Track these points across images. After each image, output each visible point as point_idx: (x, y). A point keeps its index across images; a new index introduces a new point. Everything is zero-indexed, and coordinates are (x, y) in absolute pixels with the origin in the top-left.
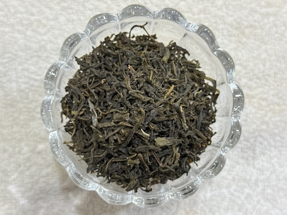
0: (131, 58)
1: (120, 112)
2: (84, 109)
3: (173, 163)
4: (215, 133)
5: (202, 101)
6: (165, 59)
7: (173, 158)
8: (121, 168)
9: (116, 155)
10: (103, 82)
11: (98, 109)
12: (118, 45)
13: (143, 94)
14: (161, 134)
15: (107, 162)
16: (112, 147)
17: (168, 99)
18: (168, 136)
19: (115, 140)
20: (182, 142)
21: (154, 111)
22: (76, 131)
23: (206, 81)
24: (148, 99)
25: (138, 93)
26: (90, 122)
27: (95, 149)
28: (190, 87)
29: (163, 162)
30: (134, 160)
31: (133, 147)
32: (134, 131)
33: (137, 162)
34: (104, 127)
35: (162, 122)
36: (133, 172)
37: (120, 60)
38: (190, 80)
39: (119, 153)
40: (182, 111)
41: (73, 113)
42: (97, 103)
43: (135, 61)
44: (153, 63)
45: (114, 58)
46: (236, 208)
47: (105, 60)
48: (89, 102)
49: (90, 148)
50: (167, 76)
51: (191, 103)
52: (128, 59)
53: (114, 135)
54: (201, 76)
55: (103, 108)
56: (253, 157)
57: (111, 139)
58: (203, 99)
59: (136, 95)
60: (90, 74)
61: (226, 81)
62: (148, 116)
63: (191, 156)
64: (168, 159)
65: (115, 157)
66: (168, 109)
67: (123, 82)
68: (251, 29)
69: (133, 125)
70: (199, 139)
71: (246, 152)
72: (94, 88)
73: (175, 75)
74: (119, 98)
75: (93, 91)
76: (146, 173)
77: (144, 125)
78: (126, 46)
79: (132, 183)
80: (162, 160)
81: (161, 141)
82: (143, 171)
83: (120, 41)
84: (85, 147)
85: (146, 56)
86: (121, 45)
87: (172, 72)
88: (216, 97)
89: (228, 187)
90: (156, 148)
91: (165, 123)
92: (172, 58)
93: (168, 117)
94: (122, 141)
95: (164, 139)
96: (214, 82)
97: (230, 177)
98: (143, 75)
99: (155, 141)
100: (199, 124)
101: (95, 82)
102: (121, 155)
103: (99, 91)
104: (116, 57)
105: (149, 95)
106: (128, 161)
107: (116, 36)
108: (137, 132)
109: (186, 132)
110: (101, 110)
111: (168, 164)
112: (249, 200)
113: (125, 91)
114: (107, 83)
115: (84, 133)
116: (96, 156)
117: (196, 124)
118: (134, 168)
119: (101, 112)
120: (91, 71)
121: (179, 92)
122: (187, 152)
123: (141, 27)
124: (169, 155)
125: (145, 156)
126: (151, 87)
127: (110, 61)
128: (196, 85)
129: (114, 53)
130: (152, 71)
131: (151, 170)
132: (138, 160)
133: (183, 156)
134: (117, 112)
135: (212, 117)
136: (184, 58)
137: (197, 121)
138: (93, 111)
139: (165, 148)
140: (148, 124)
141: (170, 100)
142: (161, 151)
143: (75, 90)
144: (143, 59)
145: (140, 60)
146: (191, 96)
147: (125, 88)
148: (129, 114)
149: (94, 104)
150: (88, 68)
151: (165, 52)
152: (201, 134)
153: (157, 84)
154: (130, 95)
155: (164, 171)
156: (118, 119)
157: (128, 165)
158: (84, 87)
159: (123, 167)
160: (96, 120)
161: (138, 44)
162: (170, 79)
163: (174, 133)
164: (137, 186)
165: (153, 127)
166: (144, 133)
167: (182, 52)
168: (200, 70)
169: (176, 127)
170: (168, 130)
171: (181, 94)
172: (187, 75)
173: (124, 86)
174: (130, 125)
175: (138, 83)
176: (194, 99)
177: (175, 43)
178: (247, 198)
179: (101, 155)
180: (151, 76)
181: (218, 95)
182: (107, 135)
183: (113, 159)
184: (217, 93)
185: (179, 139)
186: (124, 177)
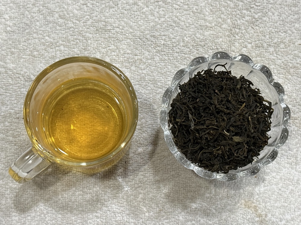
0: (215, 86)
1: (210, 119)
2: (184, 118)
3: (243, 154)
4: (270, 137)
5: (262, 116)
6: (238, 87)
7: (243, 151)
8: (209, 157)
9: (206, 147)
10: (198, 100)
11: (194, 118)
12: (207, 77)
13: (225, 108)
14: (236, 134)
15: (199, 153)
16: (203, 142)
17: (241, 112)
18: (240, 136)
19: (205, 138)
20: (249, 140)
21: (233, 118)
22: (178, 133)
23: (264, 103)
24: (228, 111)
25: (222, 107)
26: (189, 126)
27: (192, 144)
28: (255, 106)
29: (237, 153)
30: (218, 151)
31: (218, 142)
32: (220, 131)
33: (220, 152)
34: (200, 129)
35: (238, 126)
36: (216, 159)
37: (207, 87)
38: (254, 101)
39: (209, 146)
40: (250, 120)
41: (177, 120)
42: (194, 114)
43: (218, 88)
44: (230, 89)
45: (203, 86)
46: (283, 200)
47: (197, 87)
48: (189, 113)
49: (187, 144)
50: (240, 98)
51: (255, 116)
52: (213, 87)
53: (205, 134)
54: (261, 99)
55: (197, 117)
56: (296, 163)
57: (203, 137)
58: (263, 114)
59: (221, 109)
60: (189, 96)
61: (278, 102)
62: (229, 122)
63: (254, 151)
64: (239, 151)
65: (206, 149)
66: (241, 117)
67: (212, 101)
68: (295, 69)
69: (218, 128)
70: (260, 140)
71: (290, 159)
72: (191, 105)
73: (244, 97)
74: (209, 111)
75: (191, 106)
76: (225, 161)
77: (226, 128)
78: (212, 78)
79: (216, 167)
80: (236, 152)
81: (237, 139)
82: (223, 159)
83: (208, 75)
84: (185, 143)
85: (226, 85)
86: (208, 77)
87: (243, 95)
88: (271, 113)
89: (277, 184)
90: (233, 143)
91: (240, 126)
92: (243, 87)
93: (242, 123)
94: (210, 138)
95: (238, 137)
96: (270, 103)
97: (279, 177)
98: (225, 97)
99: (232, 139)
100: (260, 130)
101: (191, 101)
102: (209, 147)
103: (195, 107)
104: (205, 85)
105: (229, 109)
106: (214, 152)
107: (205, 71)
108: (221, 132)
109: (252, 133)
110: (196, 118)
111: (240, 154)
112: (292, 194)
113: (213, 106)
114: (200, 102)
115: (183, 134)
116: (192, 149)
117: (258, 131)
118: (218, 156)
119: (196, 119)
120: (189, 94)
121: (248, 108)
122: (252, 148)
123: (222, 66)
124: (240, 148)
125: (225, 148)
126: (230, 104)
127: (201, 87)
128: (258, 105)
129: (204, 83)
130: (230, 94)
131: (228, 158)
132: (221, 151)
133: (249, 151)
134: (207, 119)
135: (268, 126)
136: (249, 87)
137: (258, 128)
138: (191, 119)
139: (238, 143)
140: (229, 127)
141: (243, 112)
142: (236, 146)
143: (179, 106)
144: (224, 86)
145: (222, 87)
146: (255, 112)
147: (213, 104)
148: (216, 121)
149: (192, 115)
150: (187, 92)
151: (238, 82)
152: (261, 137)
153: (234, 103)
154: (217, 109)
155: (237, 159)
156: (209, 124)
157: (214, 154)
158: (184, 104)
159: (210, 156)
160: (193, 124)
161: (220, 77)
162: (242, 100)
163: (245, 134)
164: (219, 169)
165: (231, 129)
166: (226, 132)
167: (248, 83)
168: (260, 95)
169: (246, 130)
170: (241, 132)
171: (249, 110)
172: (252, 98)
173: (213, 103)
174: (217, 128)
175: (222, 101)
176: (257, 114)
177: (243, 77)
178: (290, 193)
179: (196, 148)
180: (230, 97)
181: (272, 112)
182: (201, 134)
183: (204, 151)
184: (272, 110)
185: (248, 138)
186: (210, 163)
